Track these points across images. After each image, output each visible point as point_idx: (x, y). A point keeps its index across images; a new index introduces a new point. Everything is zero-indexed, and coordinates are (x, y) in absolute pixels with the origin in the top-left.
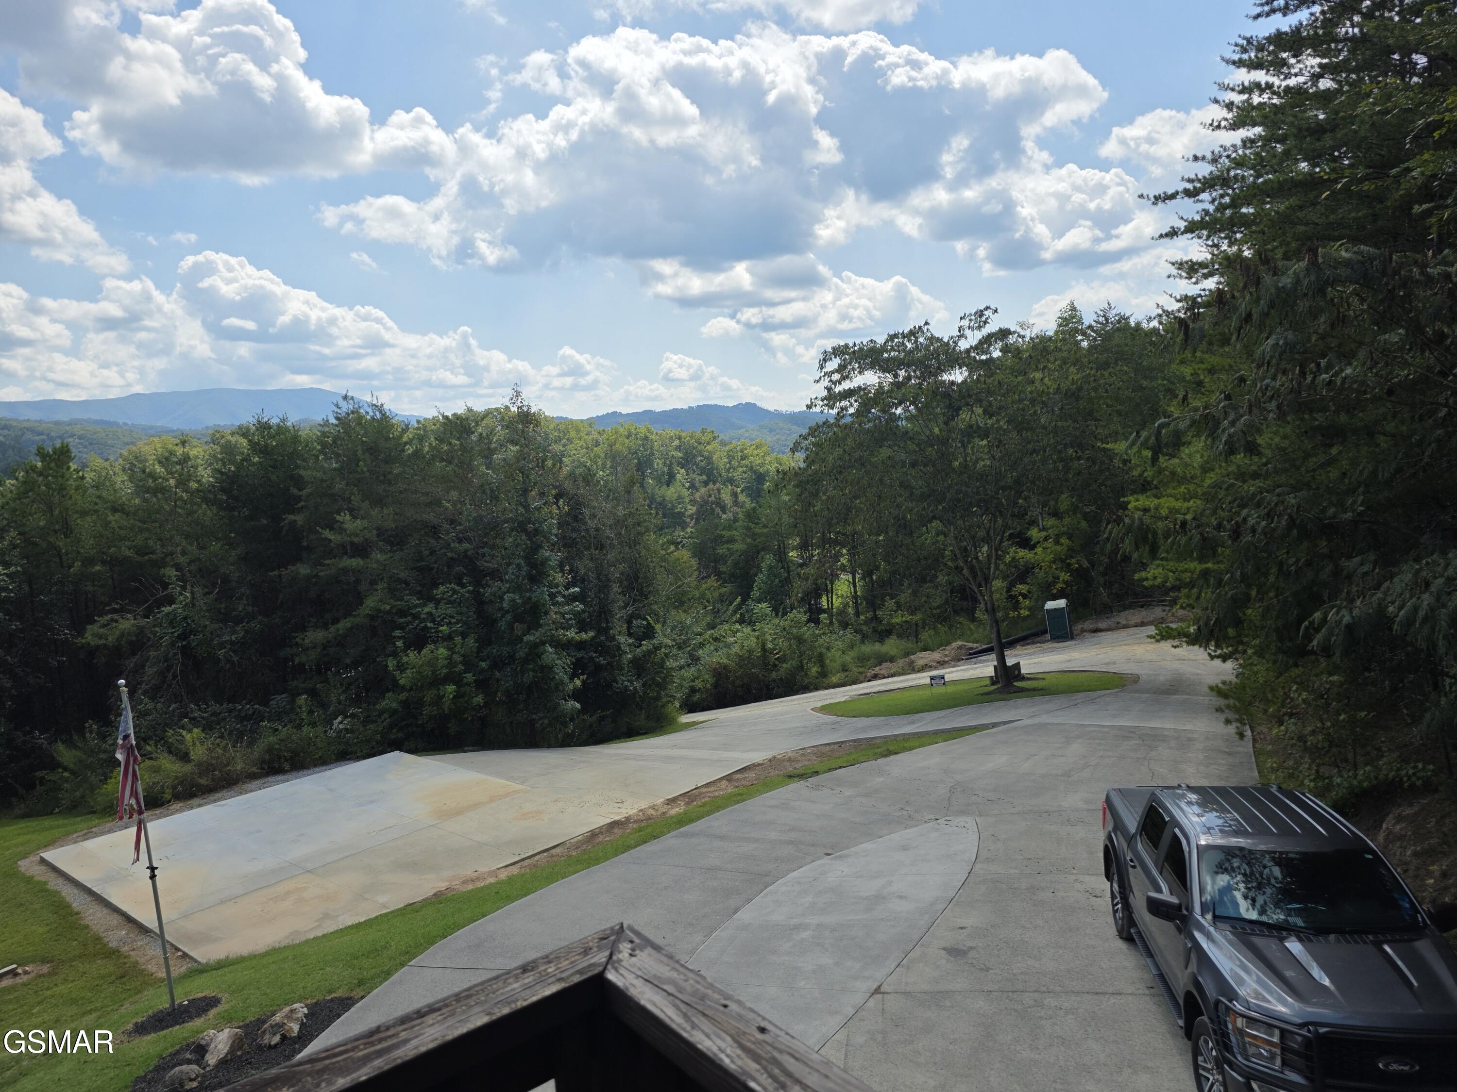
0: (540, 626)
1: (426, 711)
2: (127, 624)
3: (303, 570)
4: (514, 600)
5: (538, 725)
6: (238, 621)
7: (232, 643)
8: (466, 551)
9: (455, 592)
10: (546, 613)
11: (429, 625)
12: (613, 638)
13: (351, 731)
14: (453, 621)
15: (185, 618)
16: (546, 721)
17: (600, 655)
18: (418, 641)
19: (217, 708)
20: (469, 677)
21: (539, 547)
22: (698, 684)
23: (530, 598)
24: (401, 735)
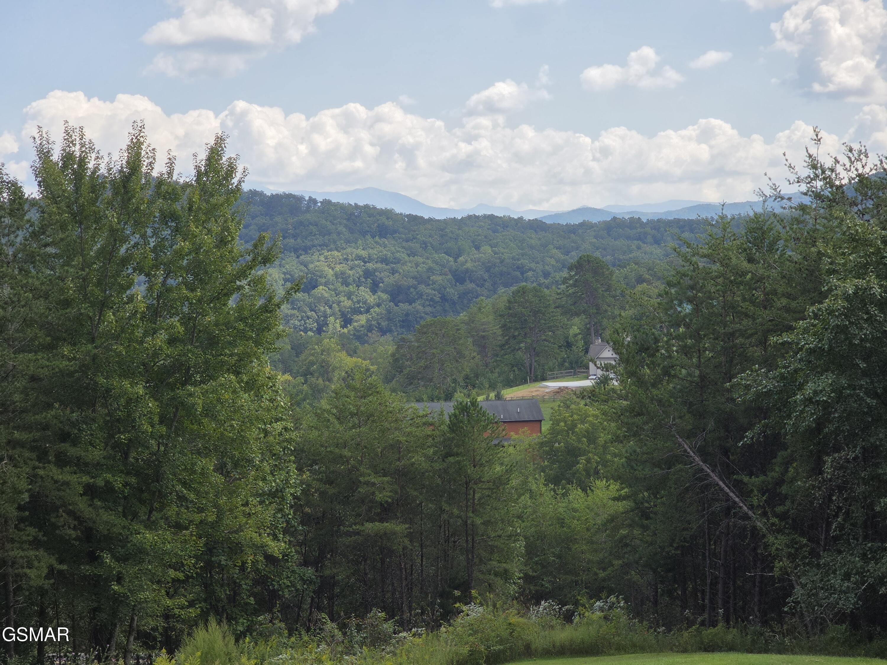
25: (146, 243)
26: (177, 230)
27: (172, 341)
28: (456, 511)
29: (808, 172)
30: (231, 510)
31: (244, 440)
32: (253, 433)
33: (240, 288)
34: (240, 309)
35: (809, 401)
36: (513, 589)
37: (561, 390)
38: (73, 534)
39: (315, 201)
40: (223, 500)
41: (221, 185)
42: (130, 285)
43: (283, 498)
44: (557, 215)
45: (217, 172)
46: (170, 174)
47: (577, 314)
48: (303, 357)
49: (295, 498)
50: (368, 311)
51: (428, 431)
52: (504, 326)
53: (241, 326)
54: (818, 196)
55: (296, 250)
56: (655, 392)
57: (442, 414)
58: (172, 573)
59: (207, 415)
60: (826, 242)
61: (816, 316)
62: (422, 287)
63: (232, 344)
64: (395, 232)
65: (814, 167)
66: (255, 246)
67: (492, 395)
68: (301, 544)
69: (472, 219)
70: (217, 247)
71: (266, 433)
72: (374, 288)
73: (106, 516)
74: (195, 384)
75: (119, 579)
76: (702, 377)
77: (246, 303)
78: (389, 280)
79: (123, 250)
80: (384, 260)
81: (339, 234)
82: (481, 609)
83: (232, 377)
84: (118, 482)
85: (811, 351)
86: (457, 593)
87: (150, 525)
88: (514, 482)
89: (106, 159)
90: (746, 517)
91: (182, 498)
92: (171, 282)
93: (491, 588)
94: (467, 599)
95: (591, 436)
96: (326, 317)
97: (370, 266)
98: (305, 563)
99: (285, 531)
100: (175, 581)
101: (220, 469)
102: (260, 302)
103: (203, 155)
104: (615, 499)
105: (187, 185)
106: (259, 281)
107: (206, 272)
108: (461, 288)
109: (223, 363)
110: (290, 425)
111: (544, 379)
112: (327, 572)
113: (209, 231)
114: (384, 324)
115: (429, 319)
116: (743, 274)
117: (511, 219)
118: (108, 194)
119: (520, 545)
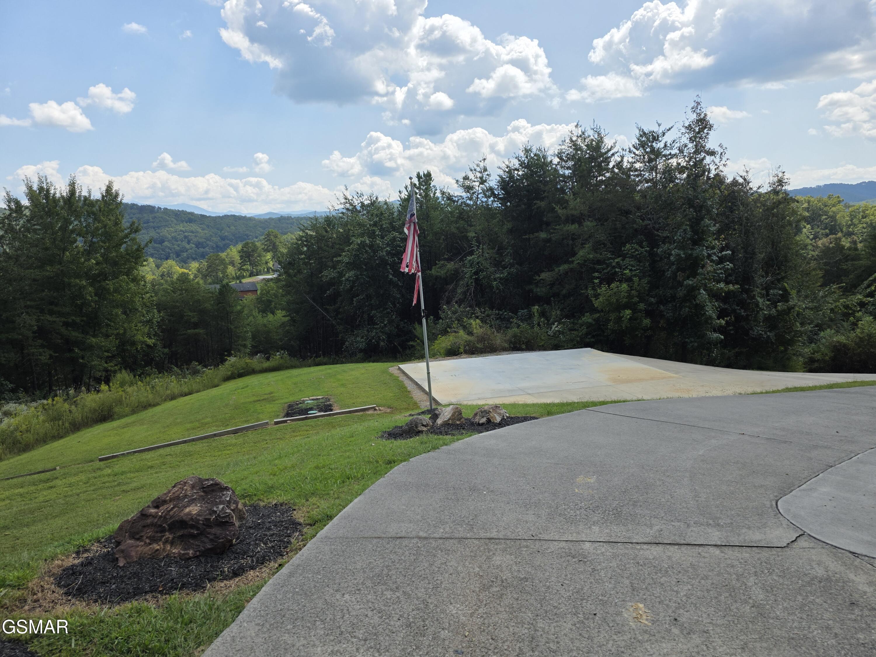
0: (698, 274)
1: (611, 325)
2: (451, 266)
3: (543, 235)
4: (679, 255)
5: (689, 346)
6: (505, 267)
7: (501, 279)
8: (646, 225)
9: (636, 250)
10: (703, 267)
11: (617, 270)
12: (754, 297)
13: (563, 333)
14: (633, 269)
15: (478, 263)
16: (696, 344)
17: (742, 308)
18: (609, 280)
19: (490, 312)
20: (642, 306)
21: (702, 219)
22: (818, 356)
23: (691, 255)
24: (592, 340)
25: (82, 224)
26: (95, 219)
27: (97, 264)
28: (223, 324)
29: (343, 201)
30: (130, 329)
31: (134, 302)
32: (137, 299)
33: (125, 242)
34: (126, 250)
35: (347, 280)
36: (248, 350)
37: (264, 279)
38: (60, 341)
39: (160, 208)
40: (126, 325)
41: (113, 201)
42: (75, 241)
43: (153, 323)
44: (260, 215)
45: (111, 195)
46: (90, 196)
47: (269, 252)
48: (160, 269)
49: (158, 322)
50: (187, 251)
51: (211, 295)
52: (241, 256)
53: (128, 257)
54: (348, 209)
55: (154, 228)
56: (295, 279)
57: (215, 288)
58: (106, 354)
59: (116, 293)
60: (351, 225)
61: (348, 251)
62: (208, 242)
63: (125, 264)
64: (195, 221)
65: (346, 199)
66: (131, 225)
67: (238, 281)
68: (162, 340)
69: (226, 217)
70: (114, 226)
71: (143, 298)
72: (189, 242)
73: (74, 334)
74: (109, 280)
75: (83, 358)
76: (312, 273)
77: (129, 248)
78: (195, 240)
79: (71, 227)
80: (192, 232)
81: (172, 221)
82: (235, 358)
83: (125, 277)
84: (78, 320)
85: (347, 263)
86: (226, 353)
87: (94, 336)
88: (246, 312)
89: (59, 189)
90: (329, 320)
91: (108, 325)
92: (94, 240)
93: (239, 351)
94: (230, 355)
95: (276, 296)
96: (169, 253)
97: (186, 234)
98: (165, 347)
99: (154, 335)
100: (108, 357)
101: (125, 313)
102: (135, 247)
103: (104, 188)
104: (283, 316)
105: (97, 201)
106: (133, 240)
107: (110, 236)
108: (224, 242)
109: (121, 272)
110: (153, 295)
111: (257, 275)
112: (174, 349)
113: (110, 220)
114: (194, 256)
115: (211, 254)
116: (324, 237)
117: (242, 217)
118: (62, 203)
119: (250, 334)
